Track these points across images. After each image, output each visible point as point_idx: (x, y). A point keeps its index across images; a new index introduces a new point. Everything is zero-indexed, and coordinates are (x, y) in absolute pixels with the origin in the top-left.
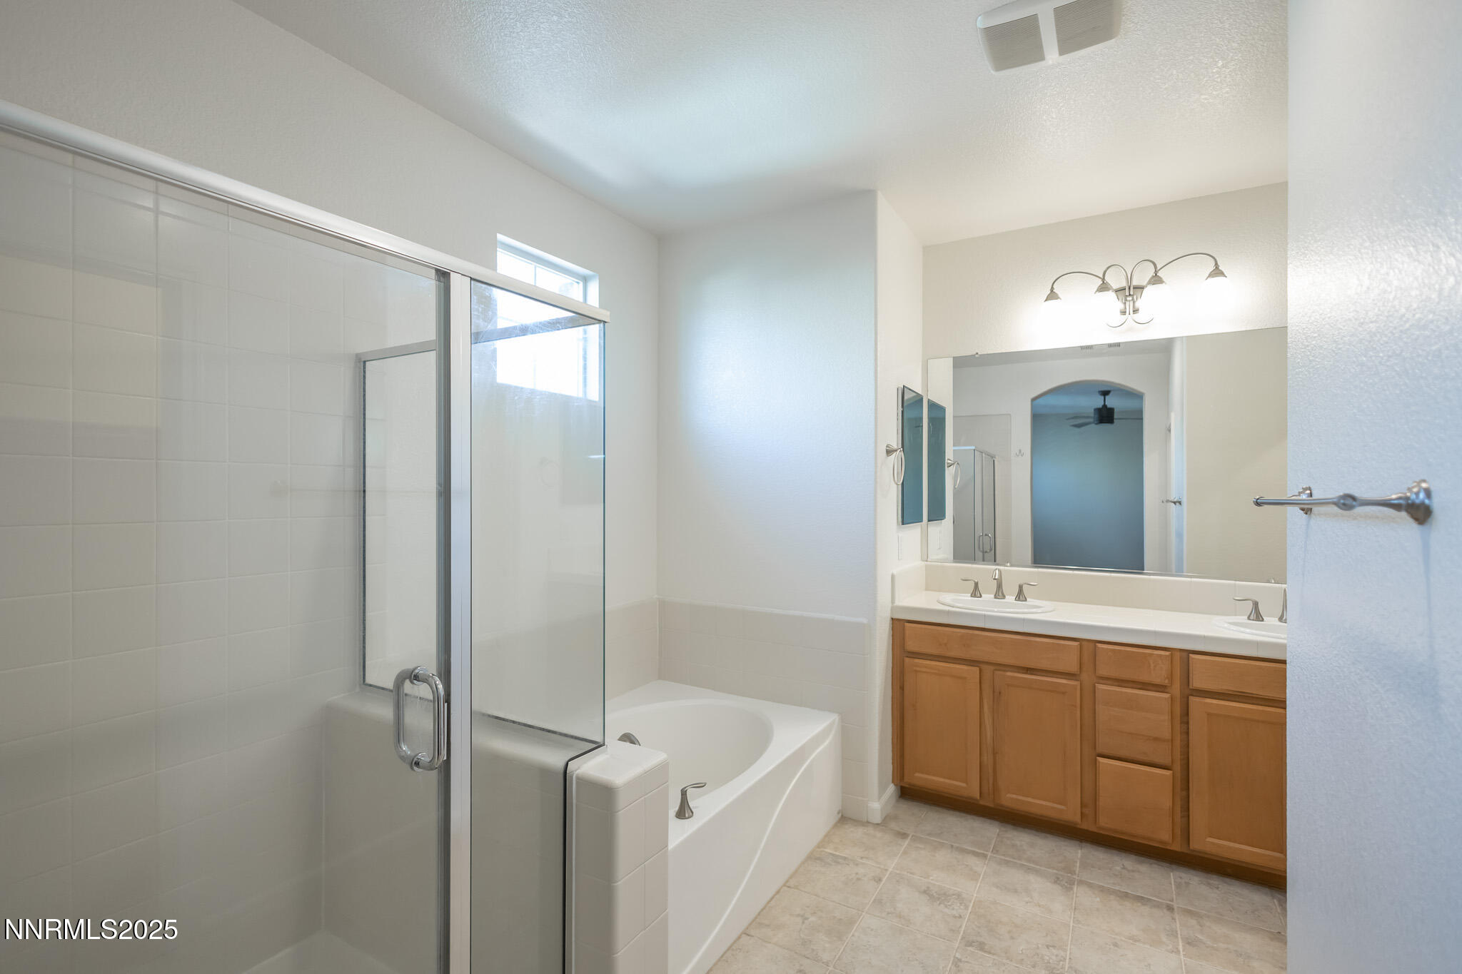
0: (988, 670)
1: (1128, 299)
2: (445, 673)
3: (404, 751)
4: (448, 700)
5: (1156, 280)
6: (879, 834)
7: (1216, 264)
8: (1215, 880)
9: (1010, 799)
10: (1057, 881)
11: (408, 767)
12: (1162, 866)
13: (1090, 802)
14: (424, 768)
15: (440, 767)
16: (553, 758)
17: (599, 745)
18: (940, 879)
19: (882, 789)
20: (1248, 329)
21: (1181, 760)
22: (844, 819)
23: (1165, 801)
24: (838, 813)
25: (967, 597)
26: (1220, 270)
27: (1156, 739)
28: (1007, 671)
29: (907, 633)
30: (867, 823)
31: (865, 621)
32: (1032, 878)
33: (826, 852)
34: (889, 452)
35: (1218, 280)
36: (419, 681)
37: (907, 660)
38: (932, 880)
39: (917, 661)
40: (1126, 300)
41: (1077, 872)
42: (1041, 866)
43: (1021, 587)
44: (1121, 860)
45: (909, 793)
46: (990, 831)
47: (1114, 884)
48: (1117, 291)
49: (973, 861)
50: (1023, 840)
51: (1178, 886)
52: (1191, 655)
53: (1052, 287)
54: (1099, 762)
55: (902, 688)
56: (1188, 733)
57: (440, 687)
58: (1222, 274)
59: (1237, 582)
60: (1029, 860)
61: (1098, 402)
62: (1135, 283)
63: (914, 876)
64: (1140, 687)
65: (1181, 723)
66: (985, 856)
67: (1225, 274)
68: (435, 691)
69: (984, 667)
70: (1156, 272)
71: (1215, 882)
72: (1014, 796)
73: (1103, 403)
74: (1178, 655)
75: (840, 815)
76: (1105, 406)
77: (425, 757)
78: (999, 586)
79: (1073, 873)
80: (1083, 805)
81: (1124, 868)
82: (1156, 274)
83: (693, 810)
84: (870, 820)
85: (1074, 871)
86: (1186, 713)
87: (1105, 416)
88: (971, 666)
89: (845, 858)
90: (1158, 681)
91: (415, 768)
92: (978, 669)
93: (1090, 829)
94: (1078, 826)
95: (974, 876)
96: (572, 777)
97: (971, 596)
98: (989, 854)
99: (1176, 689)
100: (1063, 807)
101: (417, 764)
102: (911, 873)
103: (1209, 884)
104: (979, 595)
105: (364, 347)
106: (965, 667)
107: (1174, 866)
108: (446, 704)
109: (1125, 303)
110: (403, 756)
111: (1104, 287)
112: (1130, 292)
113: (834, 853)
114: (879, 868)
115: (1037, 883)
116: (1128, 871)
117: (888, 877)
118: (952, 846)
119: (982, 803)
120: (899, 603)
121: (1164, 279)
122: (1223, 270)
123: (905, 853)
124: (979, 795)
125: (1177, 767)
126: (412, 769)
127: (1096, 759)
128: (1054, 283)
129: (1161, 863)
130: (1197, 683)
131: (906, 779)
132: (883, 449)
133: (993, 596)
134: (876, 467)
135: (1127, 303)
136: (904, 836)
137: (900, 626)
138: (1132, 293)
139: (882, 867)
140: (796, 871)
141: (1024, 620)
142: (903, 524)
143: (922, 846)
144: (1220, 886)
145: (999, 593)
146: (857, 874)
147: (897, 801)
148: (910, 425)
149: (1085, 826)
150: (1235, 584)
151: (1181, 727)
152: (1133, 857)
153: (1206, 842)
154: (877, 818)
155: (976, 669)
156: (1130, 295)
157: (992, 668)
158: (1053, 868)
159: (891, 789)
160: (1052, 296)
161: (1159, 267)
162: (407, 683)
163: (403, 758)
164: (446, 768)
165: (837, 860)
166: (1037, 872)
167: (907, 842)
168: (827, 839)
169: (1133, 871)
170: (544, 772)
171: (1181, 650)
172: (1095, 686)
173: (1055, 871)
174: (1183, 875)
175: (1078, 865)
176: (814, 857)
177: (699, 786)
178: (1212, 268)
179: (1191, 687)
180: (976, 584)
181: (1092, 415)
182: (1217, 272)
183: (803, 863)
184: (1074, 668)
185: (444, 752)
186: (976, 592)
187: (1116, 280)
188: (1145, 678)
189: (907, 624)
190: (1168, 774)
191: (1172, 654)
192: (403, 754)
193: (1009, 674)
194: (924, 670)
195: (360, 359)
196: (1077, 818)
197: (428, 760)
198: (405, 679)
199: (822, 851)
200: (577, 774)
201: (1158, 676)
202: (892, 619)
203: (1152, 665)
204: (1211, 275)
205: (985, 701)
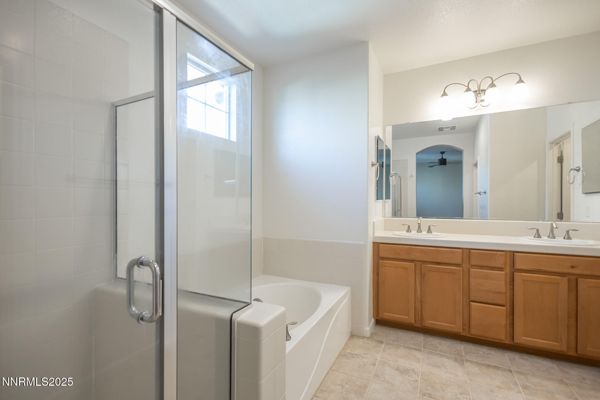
0: (418, 264)
1: (478, 95)
2: (161, 261)
3: (134, 311)
4: (162, 278)
5: (492, 85)
6: (370, 342)
7: (520, 78)
8: (526, 356)
9: (429, 323)
10: (456, 360)
11: (136, 321)
12: (500, 351)
13: (468, 322)
14: (147, 321)
15: (158, 319)
16: (224, 313)
17: (248, 304)
18: (404, 363)
19: (370, 321)
20: (533, 107)
21: (510, 302)
22: (352, 336)
23: (503, 321)
24: (350, 333)
25: (405, 232)
26: (522, 80)
27: (498, 293)
28: (428, 264)
29: (380, 248)
30: (364, 337)
31: (362, 243)
32: (444, 360)
33: (348, 352)
34: (373, 165)
35: (522, 84)
36: (143, 265)
37: (380, 261)
38: (399, 363)
39: (385, 261)
40: (477, 96)
41: (464, 356)
42: (447, 354)
43: (429, 227)
44: (482, 349)
45: (380, 322)
46: (420, 338)
47: (482, 360)
48: (474, 92)
49: (416, 353)
50: (435, 341)
51: (510, 360)
52: (515, 253)
53: (444, 91)
54: (471, 304)
55: (378, 274)
56: (513, 290)
57: (158, 269)
58: (523, 82)
59: (527, 222)
60: (441, 351)
61: (440, 157)
62: (481, 88)
63: (391, 362)
64: (490, 269)
65: (510, 285)
66: (421, 350)
67: (524, 81)
68: (154, 272)
69: (416, 263)
70: (492, 82)
71: (526, 357)
72: (431, 322)
73: (441, 157)
74: (508, 254)
75: (351, 334)
76: (442, 158)
77: (147, 314)
78: (419, 227)
79: (462, 356)
80: (464, 325)
81: (484, 353)
82: (492, 83)
83: (291, 336)
84: (364, 336)
85: (463, 355)
86: (513, 280)
87: (443, 162)
88: (411, 262)
89: (357, 355)
90: (499, 266)
91: (141, 322)
92: (414, 264)
93: (467, 335)
94: (461, 334)
95: (418, 361)
96: (234, 322)
97: (407, 232)
98: (422, 349)
99: (508, 269)
100: (454, 326)
101: (142, 319)
102: (389, 360)
103: (523, 359)
104: (410, 231)
105: (116, 98)
106: (408, 263)
107: (505, 351)
108: (161, 281)
109: (477, 98)
110: (133, 314)
111: (468, 90)
112: (479, 92)
113: (351, 352)
114: (373, 358)
115: (448, 363)
116: (486, 354)
117: (378, 363)
118: (405, 346)
119: (415, 325)
120: (375, 235)
121: (496, 85)
122: (523, 80)
123: (384, 350)
124: (414, 322)
125: (508, 305)
126: (138, 322)
127: (470, 303)
128: (445, 88)
129: (499, 349)
130: (518, 266)
131: (380, 316)
132: (370, 163)
133: (416, 232)
134: (368, 171)
135: (478, 97)
136: (382, 342)
137: (377, 245)
138: (480, 93)
139: (375, 358)
140: (335, 362)
141: (436, 240)
142: (377, 200)
143: (391, 347)
144: (528, 359)
145: (419, 230)
146: (363, 362)
147: (375, 326)
148: (379, 153)
149: (464, 334)
150: (526, 222)
151: (510, 287)
152: (486, 347)
153: (521, 339)
154: (369, 335)
155: (413, 264)
156: (479, 93)
157: (420, 263)
158: (453, 354)
159: (373, 320)
160: (445, 94)
161: (494, 80)
162: (136, 268)
163: (132, 315)
164: (161, 321)
165: (353, 356)
166: (446, 357)
167: (383, 346)
168: (347, 345)
169: (489, 354)
170: (218, 320)
171: (510, 251)
172: (469, 269)
173: (454, 356)
174: (511, 354)
175: (463, 352)
176: (342, 355)
177: (294, 324)
178: (518, 79)
179: (515, 268)
180: (409, 226)
181: (438, 161)
182: (521, 81)
183: (337, 358)
184: (459, 261)
185: (160, 311)
186: (409, 230)
187: (474, 87)
188: (493, 264)
189: (380, 244)
190: (504, 308)
191: (506, 254)
192: (133, 313)
193: (428, 265)
194: (388, 265)
195: (113, 105)
196: (461, 331)
197: (149, 316)
198: (134, 265)
199: (345, 352)
200: (238, 321)
201: (499, 263)
202: (373, 242)
203: (497, 259)
204: (518, 82)
205: (417, 279)
